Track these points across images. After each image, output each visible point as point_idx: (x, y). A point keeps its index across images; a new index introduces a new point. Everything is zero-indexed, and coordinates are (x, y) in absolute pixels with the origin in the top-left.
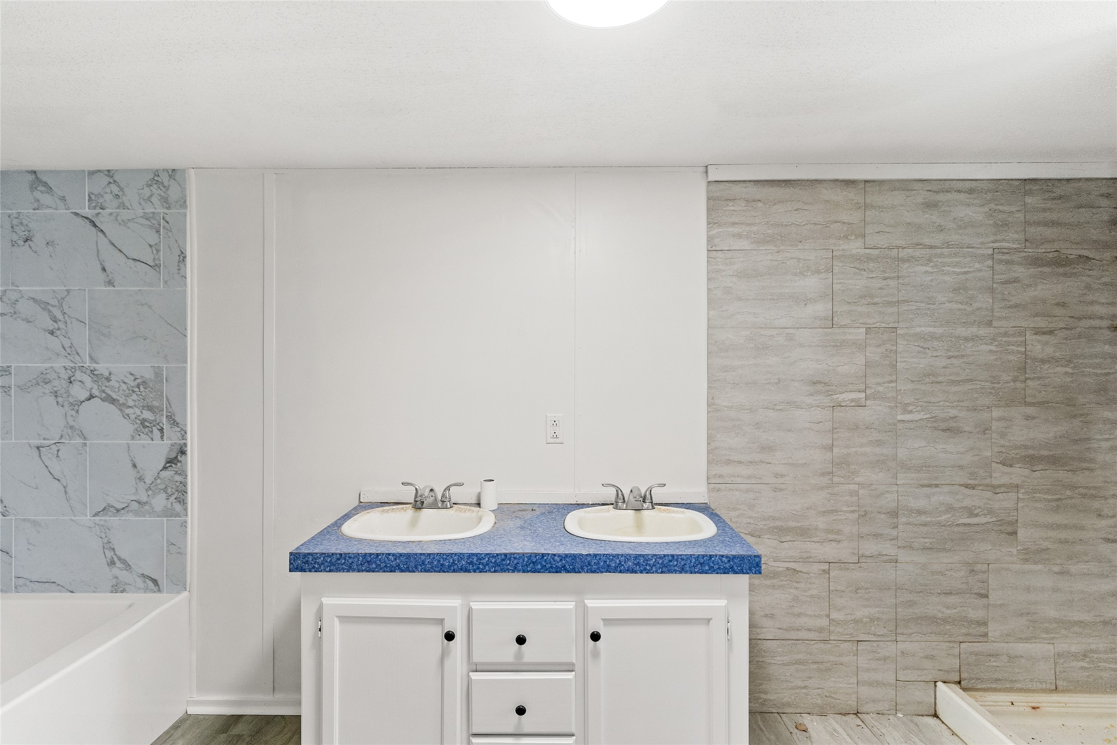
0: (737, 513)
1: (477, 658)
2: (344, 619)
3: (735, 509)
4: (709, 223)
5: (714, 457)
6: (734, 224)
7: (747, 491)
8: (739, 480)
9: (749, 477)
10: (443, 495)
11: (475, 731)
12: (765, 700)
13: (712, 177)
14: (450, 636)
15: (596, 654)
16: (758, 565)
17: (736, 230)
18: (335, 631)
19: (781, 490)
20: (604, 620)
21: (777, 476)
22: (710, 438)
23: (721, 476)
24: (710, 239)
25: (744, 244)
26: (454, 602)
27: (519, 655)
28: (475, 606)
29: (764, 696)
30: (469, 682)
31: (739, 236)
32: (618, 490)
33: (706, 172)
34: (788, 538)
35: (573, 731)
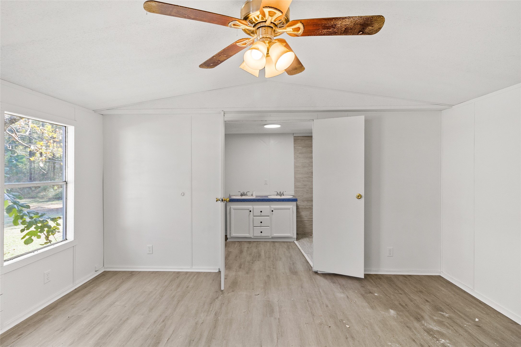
0: (300, 197)
1: (254, 215)
2: (234, 209)
3: (299, 197)
4: (294, 144)
5: (296, 187)
6: (299, 144)
7: (302, 193)
8: (300, 191)
9: (302, 191)
10: (246, 194)
11: (254, 226)
12: (305, 232)
13: (294, 136)
14: (250, 211)
15: (272, 214)
16: (297, 200)
17: (299, 145)
18: (233, 211)
19: (308, 193)
20: (274, 209)
21: (307, 190)
22: (295, 183)
23: (297, 190)
24: (294, 147)
25: (301, 148)
26: (251, 206)
27: (261, 214)
28: (254, 207)
29: (305, 231)
30: (253, 218)
31: (300, 146)
32: (277, 192)
33: (293, 134)
34: (309, 202)
35: (269, 226)
